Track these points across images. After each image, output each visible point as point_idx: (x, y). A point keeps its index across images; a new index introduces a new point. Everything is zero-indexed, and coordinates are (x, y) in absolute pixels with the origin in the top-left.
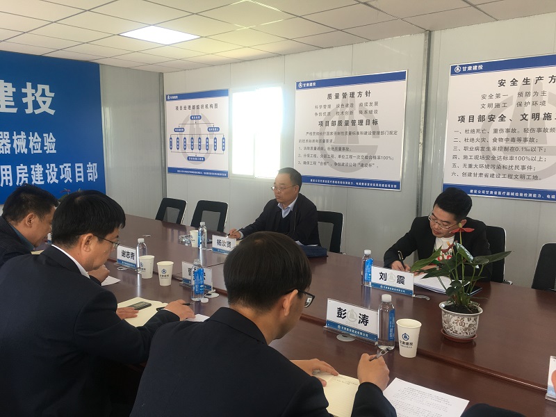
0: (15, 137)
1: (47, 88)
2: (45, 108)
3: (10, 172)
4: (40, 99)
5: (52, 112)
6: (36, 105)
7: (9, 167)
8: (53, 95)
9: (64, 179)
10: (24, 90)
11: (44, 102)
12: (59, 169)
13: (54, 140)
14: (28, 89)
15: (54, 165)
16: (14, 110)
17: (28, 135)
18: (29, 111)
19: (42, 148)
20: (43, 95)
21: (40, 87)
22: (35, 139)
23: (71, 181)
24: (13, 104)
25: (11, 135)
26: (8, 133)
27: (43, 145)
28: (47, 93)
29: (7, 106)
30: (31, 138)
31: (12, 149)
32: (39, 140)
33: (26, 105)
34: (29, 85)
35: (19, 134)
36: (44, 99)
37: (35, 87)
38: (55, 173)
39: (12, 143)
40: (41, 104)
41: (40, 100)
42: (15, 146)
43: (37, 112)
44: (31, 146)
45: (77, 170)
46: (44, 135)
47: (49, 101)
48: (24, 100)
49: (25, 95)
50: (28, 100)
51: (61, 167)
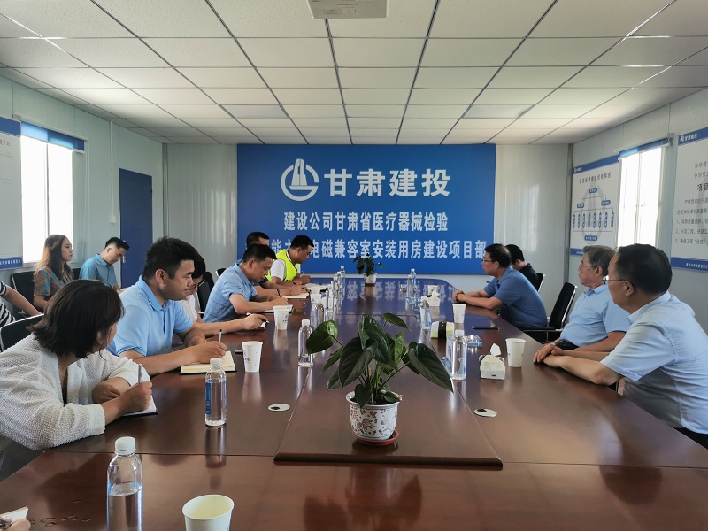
0: (413, 217)
1: (444, 172)
2: (441, 191)
3: (407, 247)
4: (438, 182)
5: (446, 194)
6: (433, 188)
7: (406, 242)
8: (448, 178)
9: (453, 255)
10: (423, 176)
11: (440, 185)
12: (449, 246)
13: (446, 219)
14: (428, 175)
15: (444, 242)
16: (415, 194)
17: (424, 215)
18: (426, 194)
19: (435, 226)
20: (440, 179)
21: (438, 172)
22: (430, 218)
23: (459, 257)
24: (414, 188)
25: (411, 215)
26: (407, 213)
27: (436, 224)
28: (444, 177)
29: (409, 191)
30: (426, 217)
31: (410, 227)
32: (433, 219)
33: (424, 189)
34: (428, 171)
35: (417, 214)
36: (440, 182)
37: (433, 173)
38: (445, 249)
39: (410, 222)
40: (437, 187)
41: (437, 184)
42: (412, 224)
43: (434, 194)
44: (425, 225)
45: (465, 247)
46: (438, 214)
47: (444, 184)
48: (423, 185)
49: (425, 180)
50: (427, 185)
51: (451, 243)
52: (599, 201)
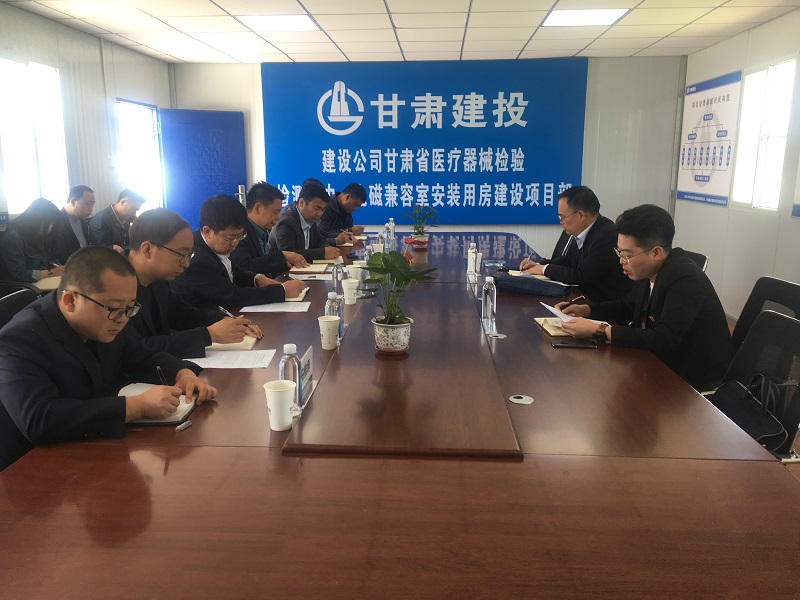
0: (481, 154)
1: (520, 96)
2: (517, 120)
3: (473, 192)
4: (512, 109)
5: (523, 124)
6: (507, 117)
7: (473, 186)
8: (526, 103)
9: (530, 201)
10: (495, 102)
11: (516, 113)
12: (525, 190)
13: (523, 156)
14: (500, 100)
15: (520, 185)
16: (483, 125)
17: (495, 151)
18: (498, 124)
19: (508, 166)
20: (516, 104)
21: (513, 96)
22: (502, 155)
23: (537, 204)
24: (482, 117)
25: (478, 152)
26: (474, 150)
27: (510, 162)
28: (521, 102)
29: (476, 121)
30: (497, 154)
31: (478, 167)
32: (507, 156)
33: (496, 118)
34: (501, 94)
35: (486, 150)
36: (516, 109)
37: (507, 97)
38: (520, 195)
39: (478, 158)
40: (512, 115)
41: (511, 111)
42: (480, 163)
43: (507, 124)
44: (497, 164)
45: (546, 191)
46: (513, 150)
47: (521, 111)
48: (495, 112)
49: (496, 107)
50: (499, 112)
51: (528, 187)
52: (713, 131)
